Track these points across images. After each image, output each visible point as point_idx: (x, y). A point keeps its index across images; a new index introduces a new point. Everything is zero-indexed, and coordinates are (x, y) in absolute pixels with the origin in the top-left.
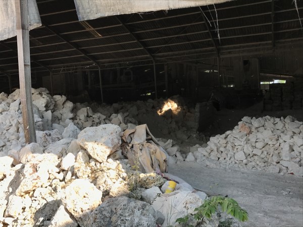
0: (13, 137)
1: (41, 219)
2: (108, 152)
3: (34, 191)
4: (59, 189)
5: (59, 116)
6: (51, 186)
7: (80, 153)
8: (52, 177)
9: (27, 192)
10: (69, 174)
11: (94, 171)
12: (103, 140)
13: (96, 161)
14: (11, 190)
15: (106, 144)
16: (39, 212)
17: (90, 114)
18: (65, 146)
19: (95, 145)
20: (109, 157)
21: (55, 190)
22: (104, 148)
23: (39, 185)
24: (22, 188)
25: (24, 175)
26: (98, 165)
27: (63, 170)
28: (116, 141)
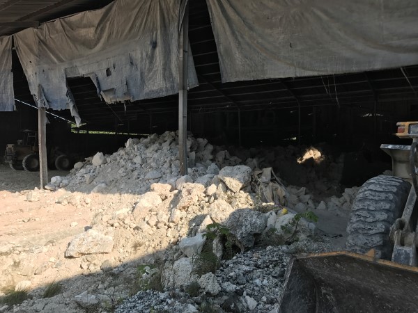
0: (168, 171)
1: (194, 224)
2: (241, 185)
3: (188, 207)
4: (205, 208)
5: (201, 157)
6: (199, 205)
7: (220, 185)
8: (200, 199)
9: (184, 208)
10: (213, 198)
11: (229, 198)
12: (237, 177)
13: (231, 191)
14: (172, 206)
15: (239, 179)
16: (191, 221)
17: (228, 157)
18: (209, 179)
19: (232, 180)
20: (241, 189)
21: (203, 208)
22: (238, 182)
23: (192, 203)
24: (181, 204)
25: (182, 197)
26: (233, 194)
27: (208, 196)
28: (247, 178)
